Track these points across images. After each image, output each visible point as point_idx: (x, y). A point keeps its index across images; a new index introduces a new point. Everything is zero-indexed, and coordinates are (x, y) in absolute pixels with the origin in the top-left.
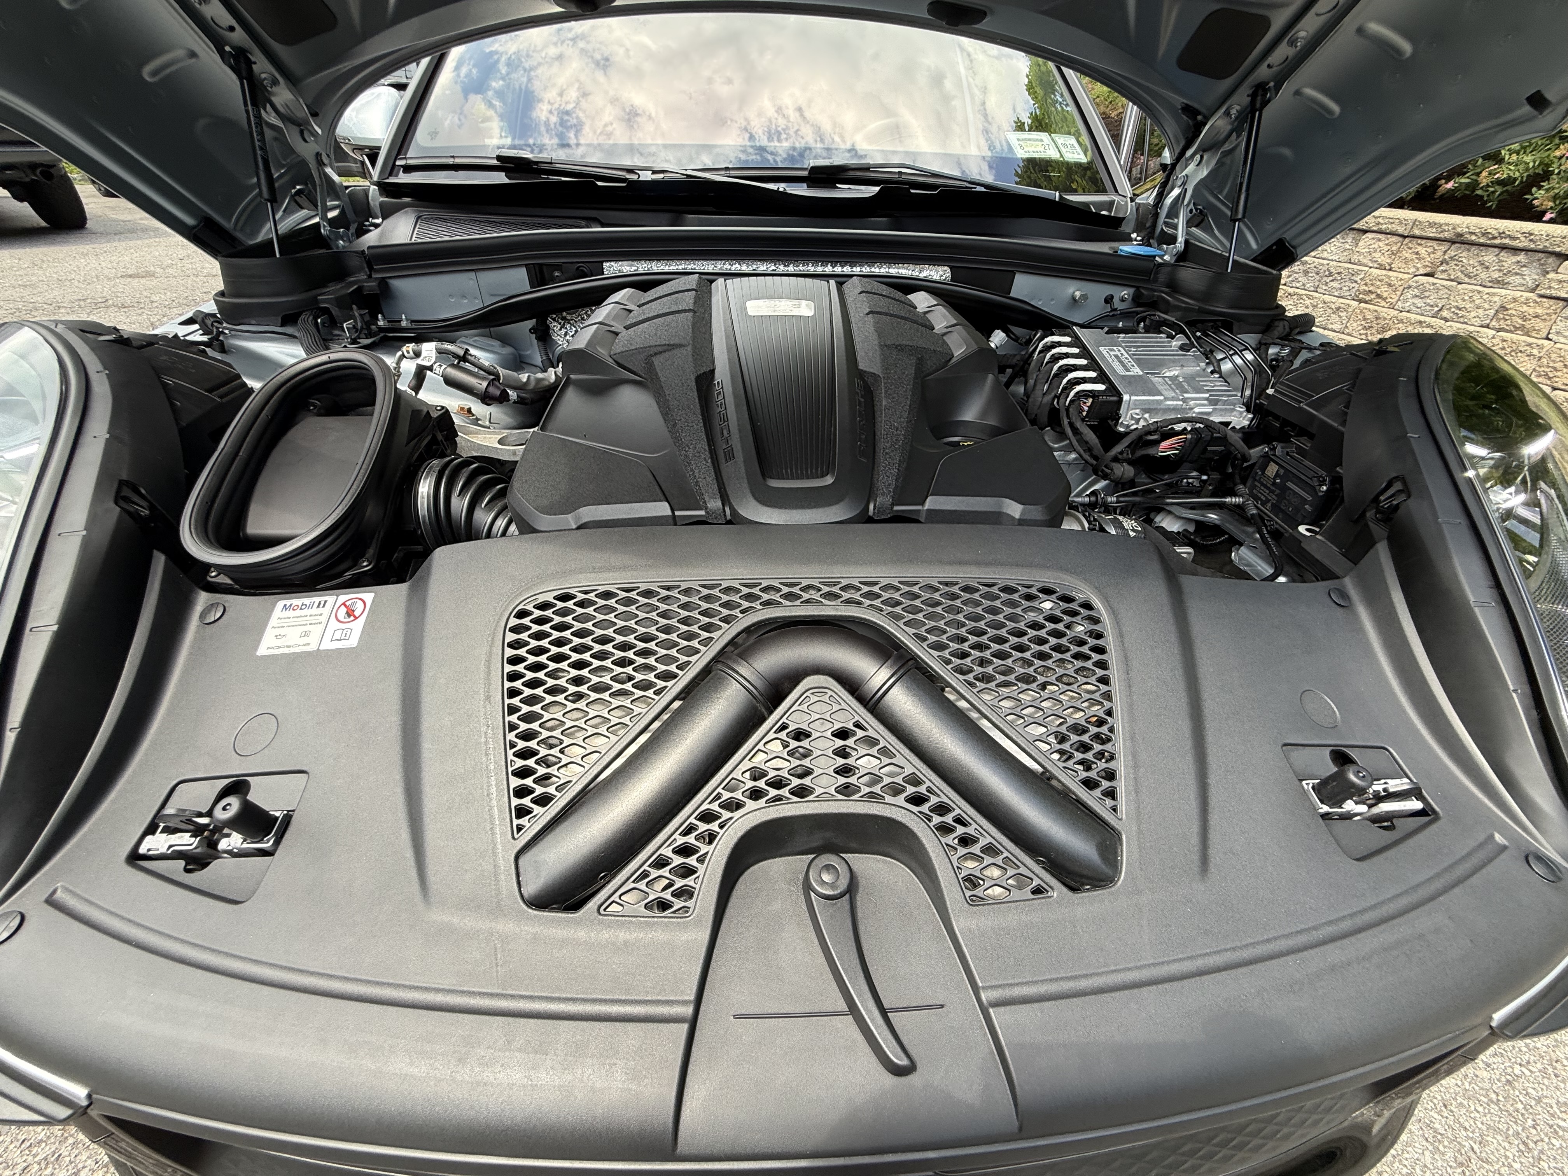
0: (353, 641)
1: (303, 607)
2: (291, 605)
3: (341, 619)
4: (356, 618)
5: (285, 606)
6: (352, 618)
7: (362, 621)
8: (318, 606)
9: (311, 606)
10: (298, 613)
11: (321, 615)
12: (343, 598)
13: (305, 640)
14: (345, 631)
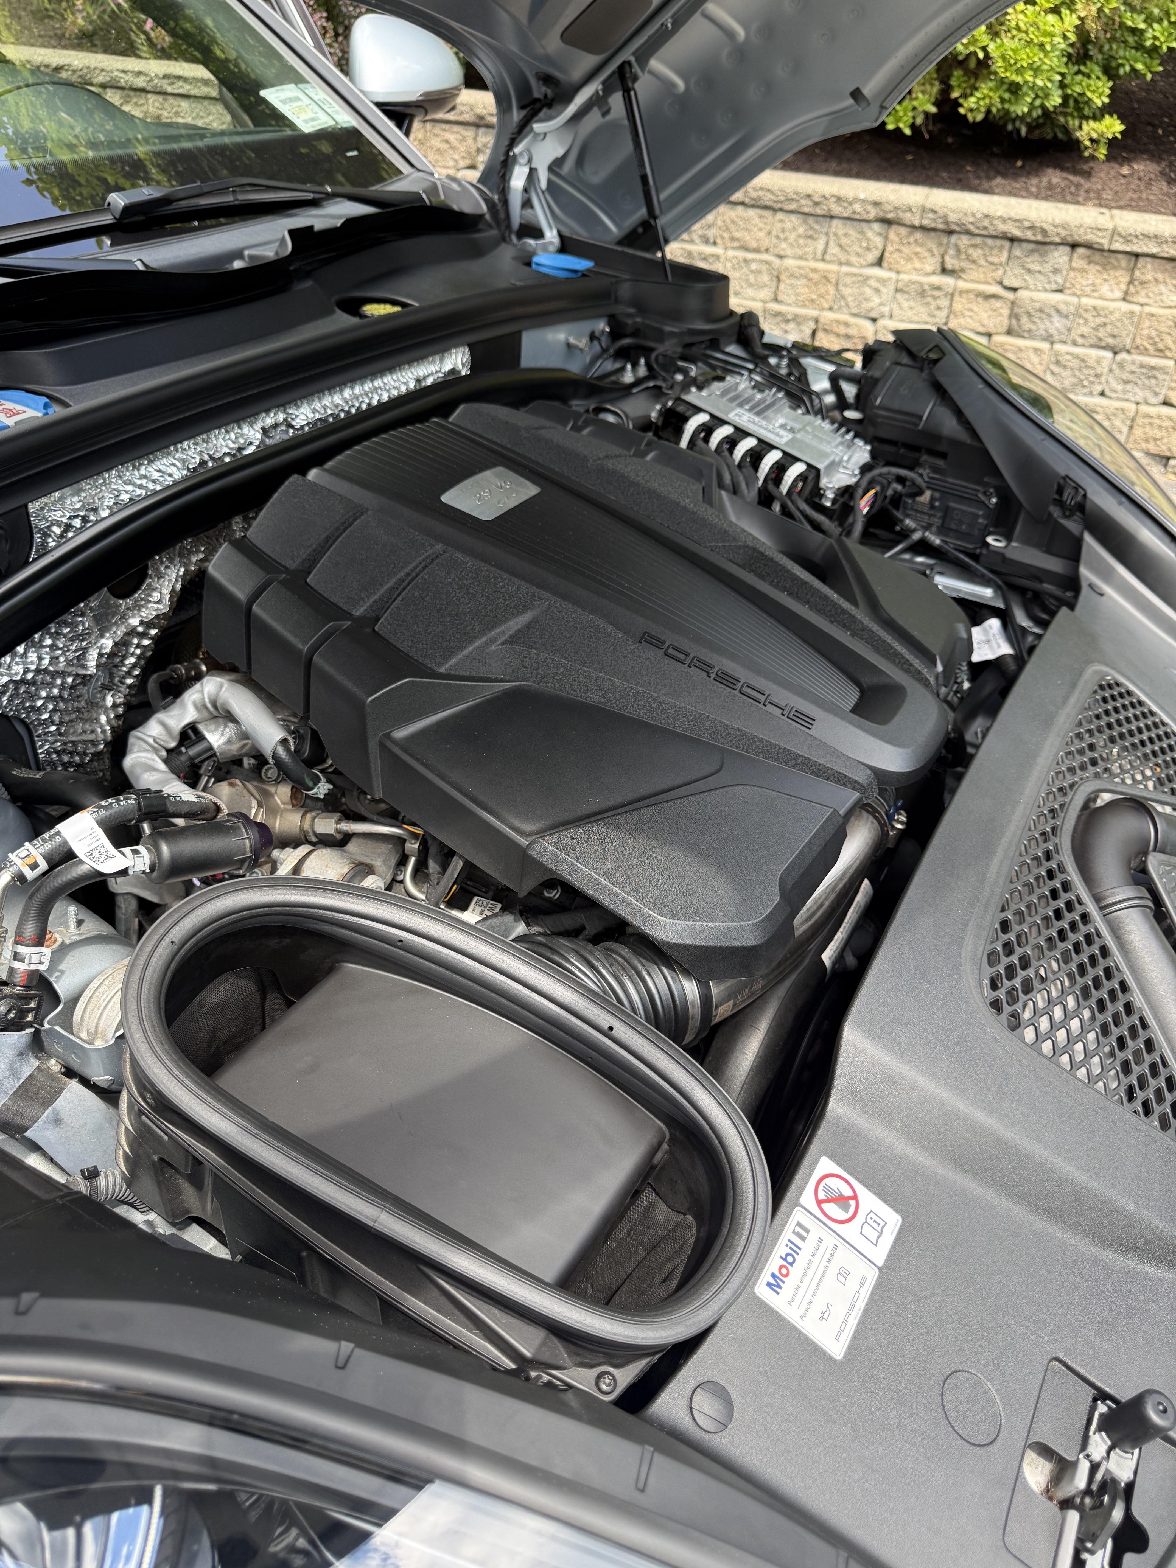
0: (893, 1220)
1: (789, 1261)
2: (773, 1276)
3: (847, 1216)
4: (855, 1197)
5: (769, 1285)
6: (853, 1203)
7: (863, 1192)
8: (803, 1239)
9: (795, 1250)
10: (796, 1271)
11: (820, 1240)
12: (807, 1198)
13: (853, 1284)
14: (869, 1220)
